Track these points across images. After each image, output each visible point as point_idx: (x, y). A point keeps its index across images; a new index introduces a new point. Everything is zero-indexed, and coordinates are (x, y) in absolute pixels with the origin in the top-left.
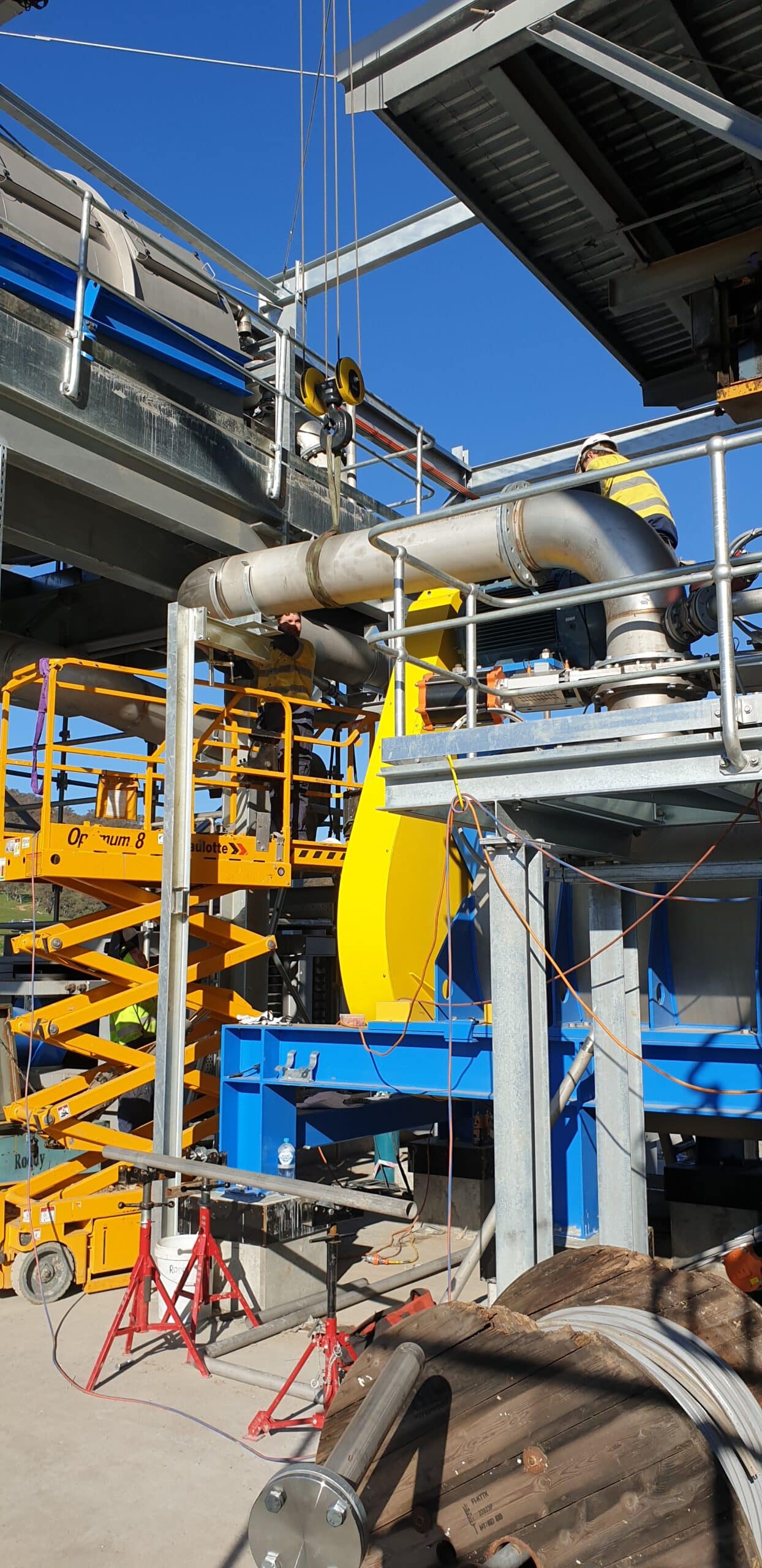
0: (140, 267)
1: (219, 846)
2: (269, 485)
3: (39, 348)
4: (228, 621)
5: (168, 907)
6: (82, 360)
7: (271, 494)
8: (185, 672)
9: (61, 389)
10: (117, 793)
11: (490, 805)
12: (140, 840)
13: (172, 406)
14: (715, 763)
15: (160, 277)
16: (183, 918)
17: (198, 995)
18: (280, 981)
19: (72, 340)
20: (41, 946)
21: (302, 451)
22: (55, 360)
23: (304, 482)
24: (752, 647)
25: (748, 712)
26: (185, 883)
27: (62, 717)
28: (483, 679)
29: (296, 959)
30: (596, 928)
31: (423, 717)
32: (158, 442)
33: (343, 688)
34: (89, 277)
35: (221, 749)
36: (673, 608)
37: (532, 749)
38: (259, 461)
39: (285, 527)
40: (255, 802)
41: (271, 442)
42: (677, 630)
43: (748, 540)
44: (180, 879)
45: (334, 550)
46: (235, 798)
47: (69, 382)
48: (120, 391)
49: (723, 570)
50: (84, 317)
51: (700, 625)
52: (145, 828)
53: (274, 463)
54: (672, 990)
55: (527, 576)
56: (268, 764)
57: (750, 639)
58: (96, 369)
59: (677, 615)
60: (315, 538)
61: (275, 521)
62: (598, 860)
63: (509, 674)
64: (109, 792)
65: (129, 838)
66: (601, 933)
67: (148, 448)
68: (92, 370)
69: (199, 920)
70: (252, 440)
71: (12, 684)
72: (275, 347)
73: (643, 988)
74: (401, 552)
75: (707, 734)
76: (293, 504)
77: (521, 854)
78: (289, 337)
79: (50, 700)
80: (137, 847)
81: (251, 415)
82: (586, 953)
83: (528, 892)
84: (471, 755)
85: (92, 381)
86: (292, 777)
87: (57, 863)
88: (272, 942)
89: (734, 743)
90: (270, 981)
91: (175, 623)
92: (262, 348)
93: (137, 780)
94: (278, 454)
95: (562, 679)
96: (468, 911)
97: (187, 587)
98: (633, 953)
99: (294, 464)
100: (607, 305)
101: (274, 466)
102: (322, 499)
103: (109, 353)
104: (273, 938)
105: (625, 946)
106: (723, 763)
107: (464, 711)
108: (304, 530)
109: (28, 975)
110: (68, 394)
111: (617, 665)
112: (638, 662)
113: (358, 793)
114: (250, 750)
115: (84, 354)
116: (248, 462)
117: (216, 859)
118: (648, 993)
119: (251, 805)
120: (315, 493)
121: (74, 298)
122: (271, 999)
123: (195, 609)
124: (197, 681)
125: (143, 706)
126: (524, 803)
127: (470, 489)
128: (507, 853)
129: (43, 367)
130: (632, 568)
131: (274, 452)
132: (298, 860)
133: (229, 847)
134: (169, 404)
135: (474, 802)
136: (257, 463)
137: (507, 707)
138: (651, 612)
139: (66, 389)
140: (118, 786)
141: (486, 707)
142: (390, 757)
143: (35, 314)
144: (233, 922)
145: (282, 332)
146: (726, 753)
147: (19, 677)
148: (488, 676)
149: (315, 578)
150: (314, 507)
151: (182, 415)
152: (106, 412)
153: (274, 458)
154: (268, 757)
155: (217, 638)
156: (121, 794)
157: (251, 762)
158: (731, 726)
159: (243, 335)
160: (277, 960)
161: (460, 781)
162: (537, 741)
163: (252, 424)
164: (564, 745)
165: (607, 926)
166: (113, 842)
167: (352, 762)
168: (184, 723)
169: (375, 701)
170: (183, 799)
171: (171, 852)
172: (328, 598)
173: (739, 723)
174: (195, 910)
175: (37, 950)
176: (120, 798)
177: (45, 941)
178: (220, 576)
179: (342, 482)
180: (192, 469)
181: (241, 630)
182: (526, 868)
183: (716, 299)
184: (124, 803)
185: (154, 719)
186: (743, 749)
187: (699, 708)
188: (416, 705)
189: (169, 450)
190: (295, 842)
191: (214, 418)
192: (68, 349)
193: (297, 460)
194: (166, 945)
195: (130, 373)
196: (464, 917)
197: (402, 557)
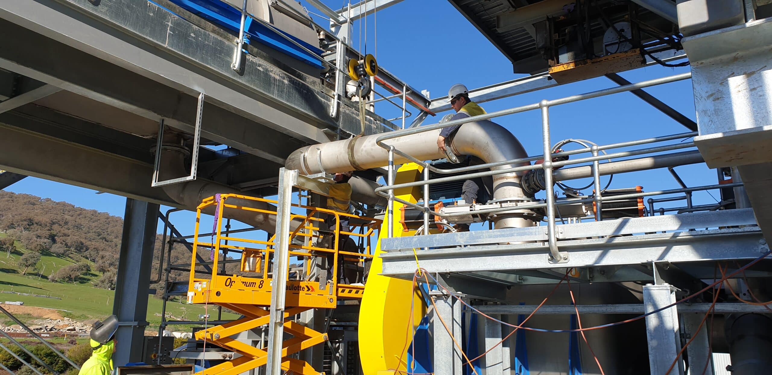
0: (272, 9)
1: (301, 287)
2: (331, 111)
3: (222, 47)
4: (309, 176)
5: (273, 318)
6: (242, 52)
7: (332, 115)
8: (286, 201)
9: (232, 66)
10: (251, 259)
11: (434, 274)
12: (261, 284)
13: (286, 74)
14: (546, 258)
15: (282, 14)
16: (281, 324)
17: (287, 364)
18: (331, 353)
19: (238, 44)
20: (209, 337)
21: (348, 94)
22: (229, 53)
23: (348, 110)
24: (565, 196)
25: (561, 233)
26: (282, 306)
27: (227, 219)
28: (432, 207)
29: (339, 342)
30: (489, 337)
31: (403, 225)
32: (278, 91)
33: (366, 206)
34: (247, 15)
35: (304, 237)
36: (525, 177)
37: (455, 247)
38: (327, 100)
39: (338, 131)
40: (320, 264)
41: (333, 91)
42: (528, 187)
43: (562, 145)
44: (280, 304)
45: (361, 143)
46: (310, 262)
47: (236, 63)
48: (260, 68)
49: (548, 163)
50: (244, 32)
51: (539, 186)
52: (264, 278)
53: (334, 101)
54: (527, 368)
55: (454, 158)
56: (327, 245)
57: (564, 192)
58: (249, 57)
59: (528, 179)
60: (354, 136)
61: (334, 128)
62: (489, 302)
63: (446, 205)
64: (247, 258)
65: (255, 283)
66: (491, 339)
67: (273, 94)
68: (247, 58)
69: (289, 325)
70: (324, 91)
71: (202, 205)
72: (336, 46)
73: (513, 367)
74: (392, 148)
75: (542, 243)
76: (343, 120)
77: (450, 300)
78: (342, 43)
79: (220, 211)
80: (259, 288)
81: (324, 77)
82: (483, 350)
83: (453, 319)
84: (426, 249)
85: (247, 63)
86: (338, 252)
87: (219, 296)
88: (326, 336)
89: (555, 249)
90: (325, 353)
91: (283, 177)
92: (330, 46)
93: (261, 252)
94: (336, 97)
95: (471, 209)
96: (425, 324)
97: (290, 159)
98: (507, 350)
99: (344, 102)
100: (495, 27)
101: (334, 102)
102: (357, 118)
103: (255, 50)
104: (326, 334)
105: (503, 346)
106: (550, 257)
107: (422, 223)
108: (348, 132)
109: (202, 349)
110: (235, 69)
111: (498, 203)
112: (509, 202)
113: (371, 260)
114: (318, 237)
115: (244, 50)
116: (321, 101)
117: (298, 294)
118: (515, 369)
119: (318, 265)
120: (354, 115)
121: (240, 23)
122: (325, 363)
123: (293, 171)
124: (292, 205)
125: (266, 216)
126: (451, 274)
127: (430, 110)
128: (443, 299)
129: (224, 56)
130: (505, 156)
131: (334, 96)
132: (340, 294)
133: (306, 288)
134: (284, 73)
135: (426, 273)
136: (326, 101)
137: (445, 222)
138: (515, 178)
139: (234, 67)
140: (252, 256)
141: (434, 221)
142: (384, 248)
143: (220, 32)
144: (306, 325)
145: (339, 40)
146: (551, 253)
147: (206, 202)
148: (435, 206)
149: (352, 156)
150: (353, 121)
151: (290, 78)
152: (253, 77)
153: (334, 98)
154: (327, 242)
155: (303, 184)
156: (253, 260)
157: (318, 244)
158: (553, 240)
159: (321, 40)
160: (329, 344)
161: (419, 261)
162: (458, 243)
163: (325, 82)
164: (471, 245)
165: (494, 336)
166: (248, 285)
167: (369, 244)
168: (285, 225)
169: (381, 213)
170: (283, 263)
171: (276, 290)
172: (358, 166)
173: (557, 238)
174: (287, 320)
175: (207, 339)
176: (252, 262)
177: (212, 335)
178: (306, 154)
179: (366, 109)
180: (294, 104)
181: (315, 180)
182: (452, 307)
183: (548, 26)
184: (254, 264)
185: (271, 222)
186: (559, 251)
187: (537, 230)
188: (400, 219)
189: (283, 95)
190: (339, 285)
191: (306, 80)
192: (236, 48)
193: (346, 100)
194: (271, 339)
195: (265, 58)
196: (422, 327)
197: (393, 151)
